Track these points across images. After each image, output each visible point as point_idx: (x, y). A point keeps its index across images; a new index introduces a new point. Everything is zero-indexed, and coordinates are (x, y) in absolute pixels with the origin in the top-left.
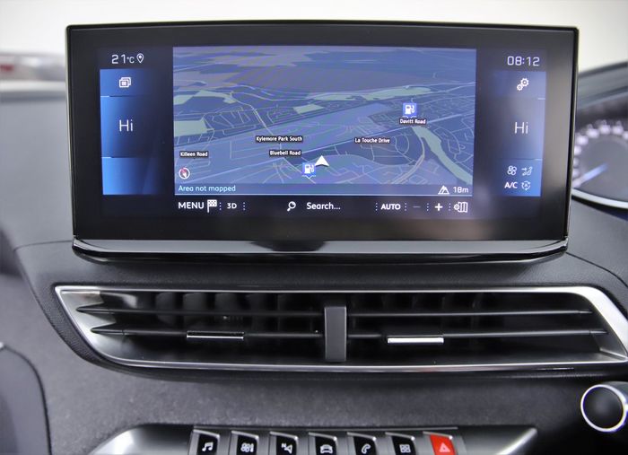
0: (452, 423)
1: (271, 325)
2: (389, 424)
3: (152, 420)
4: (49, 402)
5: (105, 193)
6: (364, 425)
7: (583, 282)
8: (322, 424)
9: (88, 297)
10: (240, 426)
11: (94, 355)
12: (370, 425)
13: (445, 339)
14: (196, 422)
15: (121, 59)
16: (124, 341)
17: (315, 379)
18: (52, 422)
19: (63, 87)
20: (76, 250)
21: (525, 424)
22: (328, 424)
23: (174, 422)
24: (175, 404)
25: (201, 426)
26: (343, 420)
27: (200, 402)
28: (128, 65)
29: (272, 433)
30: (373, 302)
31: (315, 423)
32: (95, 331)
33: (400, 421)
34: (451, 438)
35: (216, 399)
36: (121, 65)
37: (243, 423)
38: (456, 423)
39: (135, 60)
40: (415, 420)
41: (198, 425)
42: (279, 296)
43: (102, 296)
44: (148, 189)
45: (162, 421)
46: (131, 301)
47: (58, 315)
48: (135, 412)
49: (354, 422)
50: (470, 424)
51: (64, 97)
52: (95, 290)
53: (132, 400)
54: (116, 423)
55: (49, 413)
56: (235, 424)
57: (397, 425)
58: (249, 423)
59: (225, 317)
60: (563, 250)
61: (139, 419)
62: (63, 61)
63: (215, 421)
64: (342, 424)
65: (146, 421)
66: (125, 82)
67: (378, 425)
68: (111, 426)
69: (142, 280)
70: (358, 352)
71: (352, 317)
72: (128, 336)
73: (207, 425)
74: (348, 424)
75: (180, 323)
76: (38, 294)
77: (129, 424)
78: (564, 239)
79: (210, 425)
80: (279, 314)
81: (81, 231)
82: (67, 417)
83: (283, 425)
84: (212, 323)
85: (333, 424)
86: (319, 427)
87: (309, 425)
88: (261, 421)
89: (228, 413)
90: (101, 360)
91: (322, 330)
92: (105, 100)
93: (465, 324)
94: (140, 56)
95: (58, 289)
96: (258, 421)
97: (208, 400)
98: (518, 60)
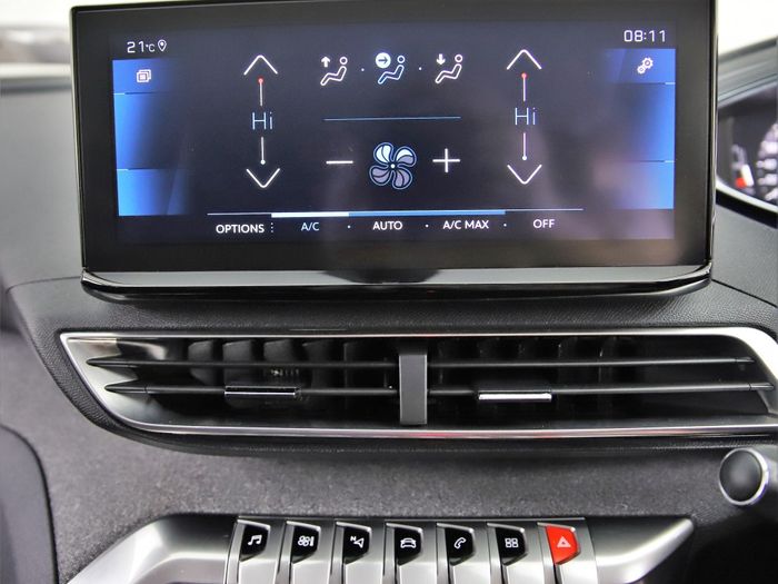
0: (578, 513)
2: (493, 513)
3: (185, 508)
4: (53, 490)
5: (120, 214)
6: (459, 514)
7: (741, 320)
8: (404, 513)
9: (100, 347)
10: (298, 516)
11: (109, 419)
12: (469, 514)
13: (554, 396)
14: (241, 511)
15: (138, 47)
16: (148, 402)
18: (56, 514)
19: (66, 70)
20: (88, 286)
21: (677, 513)
22: (413, 514)
23: (213, 512)
24: (214, 489)
25: (247, 516)
26: (434, 509)
27: (248, 485)
28: (147, 55)
29: (338, 523)
31: (396, 512)
32: (111, 389)
33: (508, 510)
34: (573, 529)
35: (268, 482)
36: (138, 55)
37: (302, 511)
38: (583, 512)
39: (156, 48)
40: (529, 509)
41: (243, 514)
43: (120, 346)
44: (174, 209)
45: (197, 510)
46: (159, 353)
47: (64, 370)
48: (163, 498)
49: (446, 511)
50: (602, 513)
51: (69, 88)
52: (111, 338)
53: (158, 485)
54: (138, 513)
55: (52, 504)
56: (291, 513)
57: (505, 515)
58: (310, 512)
59: (276, 372)
60: (707, 276)
61: (167, 508)
62: (67, 36)
63: (266, 510)
64: (432, 514)
65: (176, 510)
66: (144, 76)
67: (479, 515)
68: (132, 516)
69: (174, 324)
70: (441, 413)
72: (151, 395)
73: (255, 515)
74: (439, 514)
75: (219, 380)
76: (38, 344)
77: (156, 515)
78: (707, 264)
79: (258, 515)
81: (92, 261)
82: (77, 506)
83: (354, 514)
84: (260, 376)
85: (419, 514)
86: (402, 517)
87: (389, 514)
88: (325, 509)
89: (283, 499)
90: (118, 425)
91: (396, 386)
92: (119, 98)
93: (591, 377)
94: (162, 43)
95: (64, 337)
96: (321, 510)
97: (258, 483)
98: (638, 36)
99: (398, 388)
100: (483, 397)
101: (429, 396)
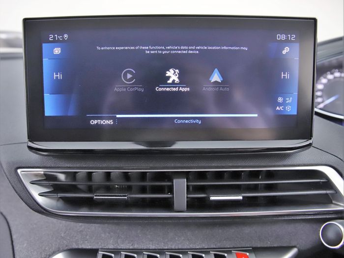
0: (249, 246)
1: (143, 190)
2: (212, 247)
3: (75, 246)
4: (14, 237)
5: (46, 115)
6: (197, 247)
7: (323, 163)
8: (173, 247)
9: (36, 175)
10: (126, 249)
11: (40, 209)
12: (201, 247)
13: (243, 197)
14: (100, 247)
15: (54, 38)
16: (58, 200)
17: (169, 221)
18: (16, 249)
19: (21, 50)
20: (30, 148)
21: (291, 245)
22: (177, 248)
23: (87, 247)
24: (88, 237)
25: (103, 250)
26: (186, 245)
27: (103, 235)
28: (58, 41)
29: (144, 253)
30: (202, 176)
31: (169, 247)
32: (41, 195)
33: (219, 245)
34: (248, 254)
35: (112, 233)
36: (54, 41)
37: (127, 247)
38: (251, 245)
39: (63, 38)
40: (227, 245)
41: (102, 249)
42: (148, 174)
43: (45, 175)
44: (71, 112)
45: (80, 247)
46: (62, 177)
47: (19, 185)
48: (65, 242)
49: (191, 246)
50: (259, 246)
51: (22, 58)
52: (41, 171)
53: (62, 235)
54: (54, 248)
55: (14, 243)
56: (123, 248)
57: (217, 247)
58: (131, 247)
59: (116, 186)
60: (310, 145)
61: (66, 246)
62: (21, 36)
63: (111, 247)
64: (185, 247)
65: (71, 247)
66: (57, 51)
67: (206, 247)
68: (51, 250)
69: (71, 165)
70: (193, 205)
71: (189, 185)
72: (60, 197)
73: (106, 249)
74: (188, 247)
75: (90, 190)
76: (7, 174)
77: (61, 249)
78: (311, 139)
79: (108, 249)
80: (148, 184)
81: (32, 137)
82: (25, 245)
83: (151, 248)
84: (109, 189)
85: (180, 247)
86: (172, 249)
87: (166, 248)
88: (138, 246)
89: (119, 241)
90: (43, 210)
91: (172, 193)
92: (45, 61)
93: (255, 188)
94: (66, 36)
95: (19, 171)
96: (136, 246)
97: (108, 234)
98: (283, 37)
99: (173, 194)
100: (212, 198)
101: (187, 197)
